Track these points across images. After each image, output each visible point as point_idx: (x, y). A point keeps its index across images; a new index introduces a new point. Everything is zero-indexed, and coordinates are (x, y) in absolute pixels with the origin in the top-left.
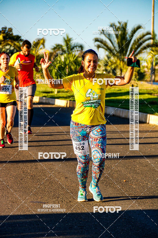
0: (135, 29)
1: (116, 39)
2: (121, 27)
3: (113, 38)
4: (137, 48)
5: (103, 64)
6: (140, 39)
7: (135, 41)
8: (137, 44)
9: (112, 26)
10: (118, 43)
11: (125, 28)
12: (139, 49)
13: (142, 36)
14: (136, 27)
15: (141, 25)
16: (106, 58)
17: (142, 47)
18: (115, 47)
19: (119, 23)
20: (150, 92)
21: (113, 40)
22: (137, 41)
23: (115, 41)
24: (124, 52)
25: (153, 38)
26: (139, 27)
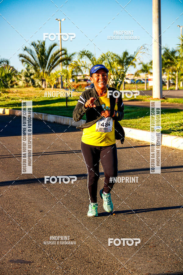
0: (52, 47)
1: (37, 55)
2: (40, 44)
3: (34, 54)
4: (54, 62)
5: (24, 75)
6: (56, 54)
7: (52, 56)
8: (54, 59)
9: (33, 44)
10: (39, 58)
11: (43, 45)
12: (56, 62)
13: (57, 52)
14: (52, 44)
15: (56, 43)
16: (26, 71)
17: (57, 61)
18: (36, 61)
19: (38, 41)
20: (77, 99)
21: (35, 55)
22: (53, 55)
23: (36, 56)
24: (44, 65)
25: (65, 54)
26: (55, 45)
